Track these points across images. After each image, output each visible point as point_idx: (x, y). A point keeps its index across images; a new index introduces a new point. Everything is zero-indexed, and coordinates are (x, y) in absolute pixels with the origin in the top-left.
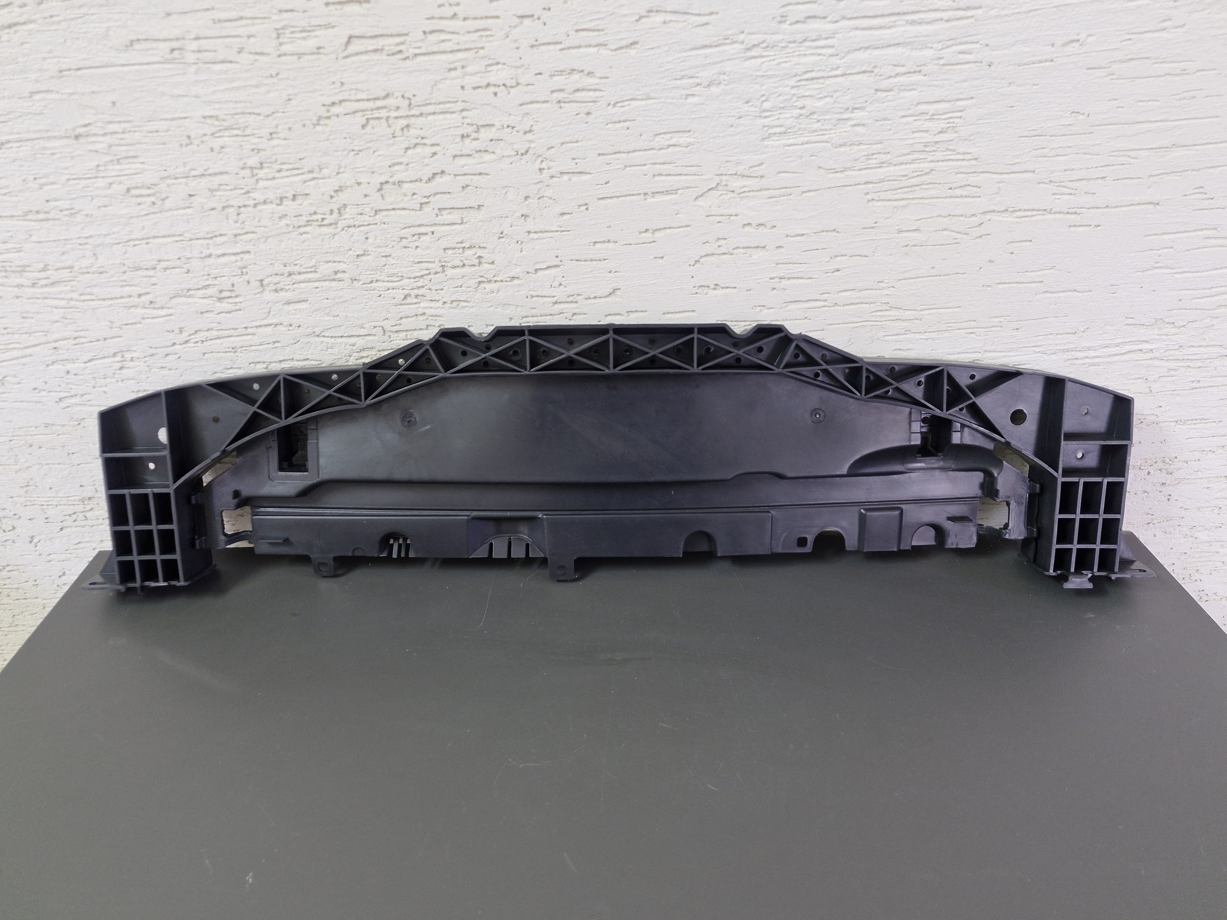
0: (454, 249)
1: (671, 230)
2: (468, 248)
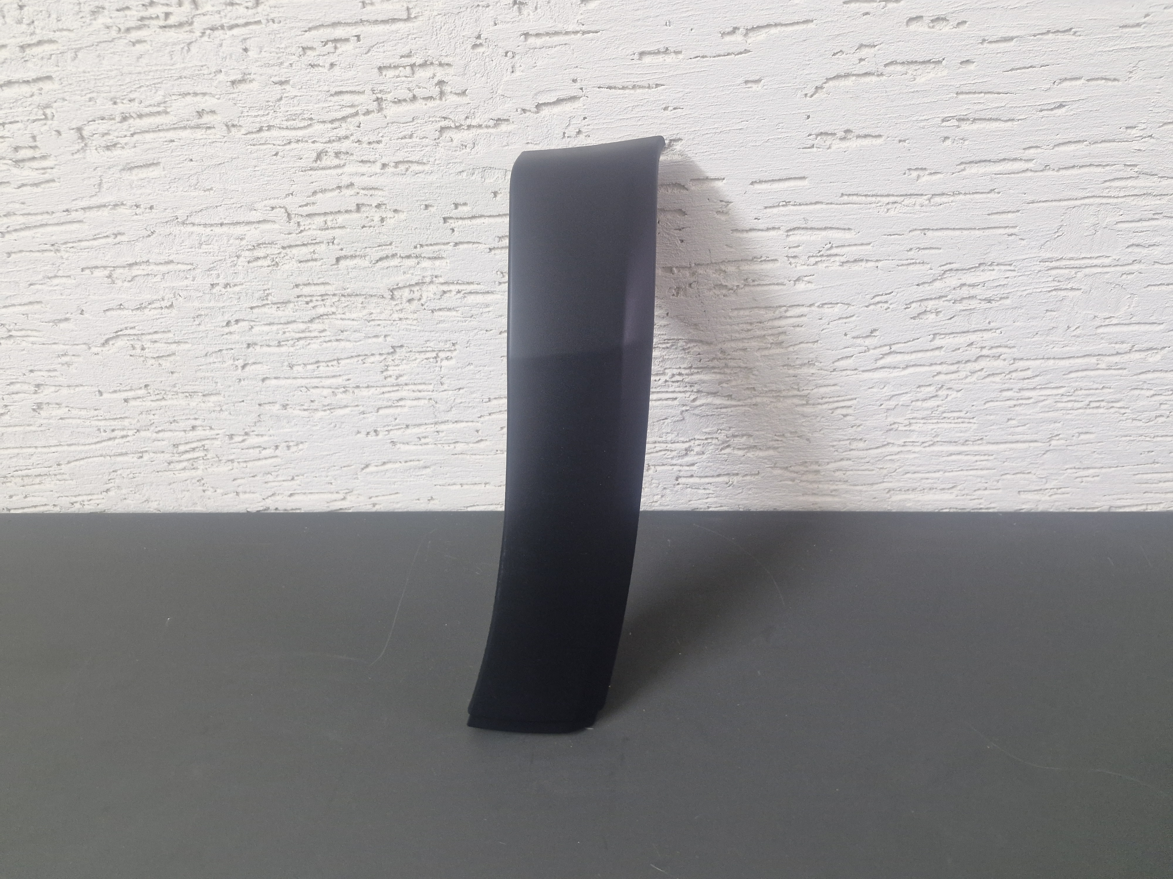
0: (396, 67)
1: (779, 28)
2: (420, 65)
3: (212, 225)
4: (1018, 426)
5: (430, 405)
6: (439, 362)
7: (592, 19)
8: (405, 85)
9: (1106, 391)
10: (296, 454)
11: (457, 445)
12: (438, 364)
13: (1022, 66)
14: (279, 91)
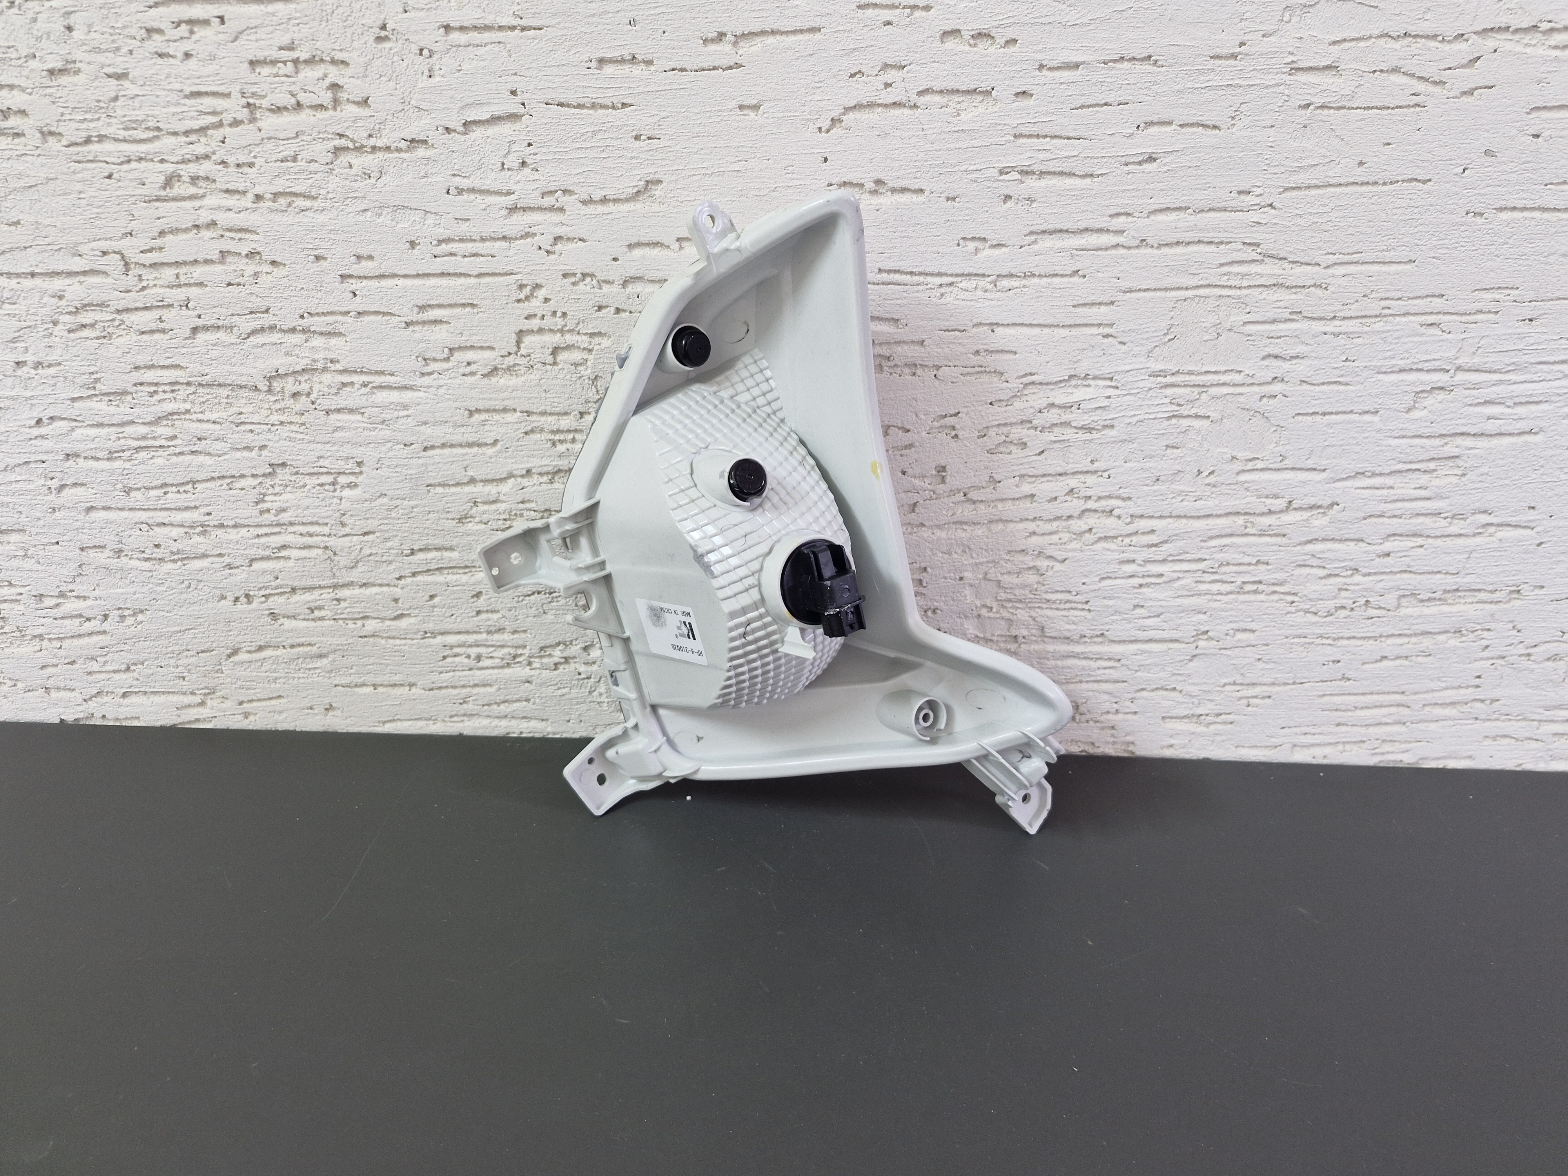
3: (18, 275)
4: (1150, 617)
5: (326, 557)
6: (338, 491)
7: (533, 11)
8: (285, 87)
9: (1262, 567)
10: (133, 628)
11: (367, 622)
12: (337, 494)
13: (1094, 102)
14: (115, 88)
